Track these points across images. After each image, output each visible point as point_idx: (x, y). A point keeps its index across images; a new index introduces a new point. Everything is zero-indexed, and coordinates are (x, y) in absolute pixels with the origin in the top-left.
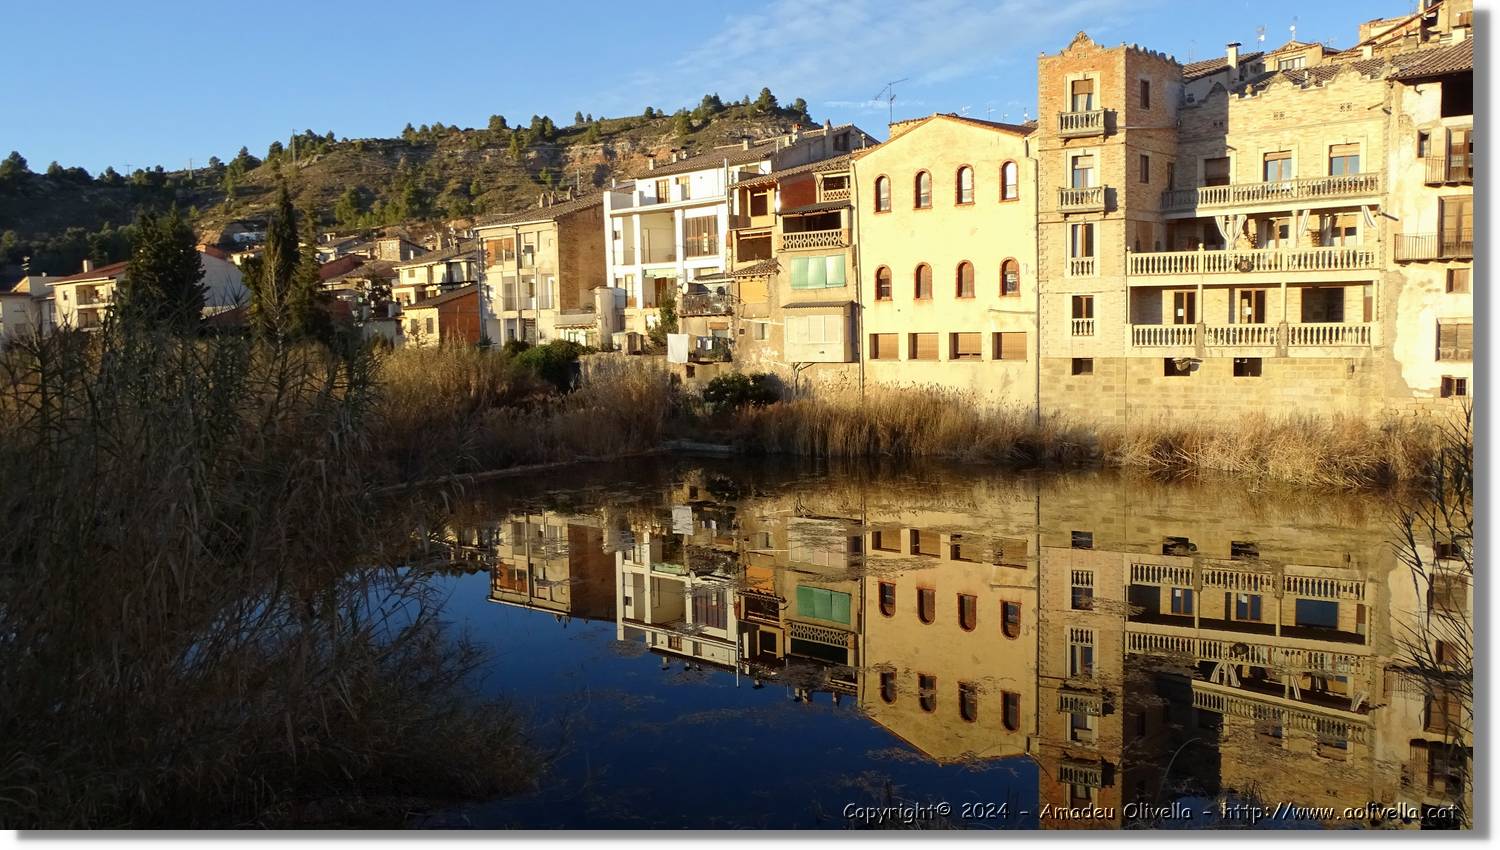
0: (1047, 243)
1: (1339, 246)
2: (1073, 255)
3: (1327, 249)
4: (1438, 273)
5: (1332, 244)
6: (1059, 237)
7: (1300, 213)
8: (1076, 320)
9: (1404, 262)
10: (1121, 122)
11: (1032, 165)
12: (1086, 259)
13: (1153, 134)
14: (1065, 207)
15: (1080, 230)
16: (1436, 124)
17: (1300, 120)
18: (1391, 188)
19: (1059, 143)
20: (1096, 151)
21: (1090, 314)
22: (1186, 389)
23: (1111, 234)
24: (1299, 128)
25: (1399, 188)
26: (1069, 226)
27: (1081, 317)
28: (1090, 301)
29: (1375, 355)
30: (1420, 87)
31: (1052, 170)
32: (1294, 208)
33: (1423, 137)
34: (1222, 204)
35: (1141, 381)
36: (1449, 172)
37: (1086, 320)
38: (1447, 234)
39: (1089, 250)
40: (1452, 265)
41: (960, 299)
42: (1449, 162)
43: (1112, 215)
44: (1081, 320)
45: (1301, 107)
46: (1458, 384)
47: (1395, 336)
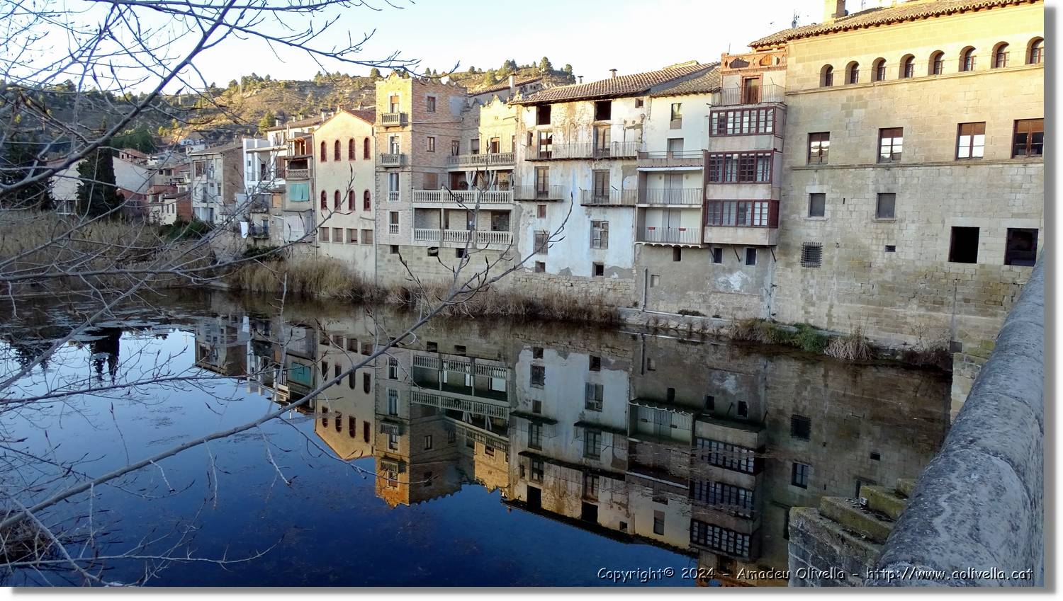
0: (380, 183)
2: (391, 189)
4: (535, 208)
6: (385, 180)
8: (391, 225)
9: (522, 201)
10: (410, 119)
11: (375, 141)
12: (396, 192)
13: (439, 125)
14: (384, 164)
15: (394, 177)
17: (503, 121)
19: (384, 130)
20: (400, 135)
21: (397, 222)
22: (436, 264)
23: (405, 179)
24: (502, 125)
25: (519, 162)
26: (389, 174)
27: (394, 223)
28: (397, 214)
29: (511, 249)
30: (529, 108)
31: (382, 144)
33: (531, 135)
34: (470, 165)
35: (418, 258)
36: (539, 154)
37: (395, 225)
38: (539, 187)
39: (397, 189)
40: (540, 203)
41: (350, 211)
42: (540, 148)
43: (406, 169)
44: (393, 225)
45: (503, 114)
46: (541, 266)
47: (519, 239)
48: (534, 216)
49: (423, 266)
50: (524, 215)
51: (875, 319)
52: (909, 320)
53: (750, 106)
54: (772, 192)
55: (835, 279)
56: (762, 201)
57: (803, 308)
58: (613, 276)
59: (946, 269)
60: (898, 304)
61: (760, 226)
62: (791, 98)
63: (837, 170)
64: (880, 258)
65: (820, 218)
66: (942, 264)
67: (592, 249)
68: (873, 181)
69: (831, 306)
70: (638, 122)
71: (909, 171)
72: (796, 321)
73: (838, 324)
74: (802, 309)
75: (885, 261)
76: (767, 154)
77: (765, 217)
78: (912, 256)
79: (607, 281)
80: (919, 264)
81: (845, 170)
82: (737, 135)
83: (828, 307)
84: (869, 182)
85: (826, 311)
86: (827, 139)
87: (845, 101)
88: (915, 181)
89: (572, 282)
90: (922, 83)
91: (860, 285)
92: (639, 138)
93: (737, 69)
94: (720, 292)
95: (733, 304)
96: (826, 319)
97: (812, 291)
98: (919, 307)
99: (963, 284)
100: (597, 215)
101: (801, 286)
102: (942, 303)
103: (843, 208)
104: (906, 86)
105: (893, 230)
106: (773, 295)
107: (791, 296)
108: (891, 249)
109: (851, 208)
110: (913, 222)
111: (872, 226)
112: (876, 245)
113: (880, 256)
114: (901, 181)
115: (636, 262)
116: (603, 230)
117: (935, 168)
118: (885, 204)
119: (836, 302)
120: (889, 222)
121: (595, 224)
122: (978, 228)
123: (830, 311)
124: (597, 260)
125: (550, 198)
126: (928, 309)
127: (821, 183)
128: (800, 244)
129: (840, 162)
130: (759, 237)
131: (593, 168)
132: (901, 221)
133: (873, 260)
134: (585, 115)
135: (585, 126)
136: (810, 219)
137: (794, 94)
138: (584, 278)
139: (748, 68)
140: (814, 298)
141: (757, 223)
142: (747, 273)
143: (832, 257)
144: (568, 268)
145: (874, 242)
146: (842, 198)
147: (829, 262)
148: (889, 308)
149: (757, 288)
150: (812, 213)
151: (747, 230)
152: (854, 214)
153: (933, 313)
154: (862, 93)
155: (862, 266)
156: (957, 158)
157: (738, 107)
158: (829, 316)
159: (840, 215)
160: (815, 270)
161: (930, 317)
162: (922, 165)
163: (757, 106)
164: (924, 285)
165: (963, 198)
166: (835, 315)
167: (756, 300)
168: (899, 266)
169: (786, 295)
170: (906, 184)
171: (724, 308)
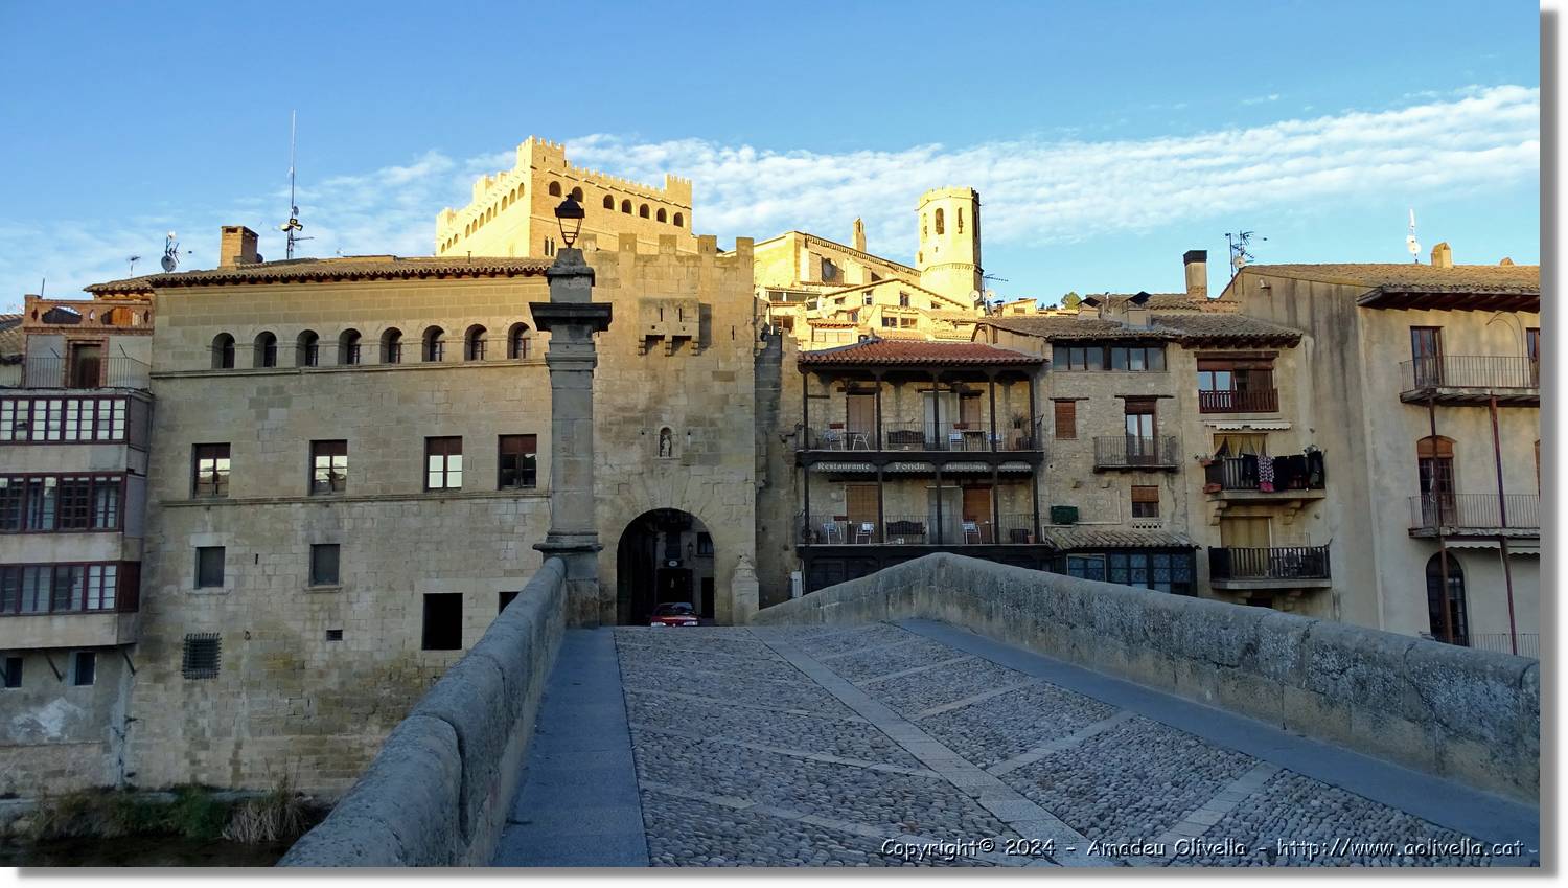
51: (313, 759)
52: (368, 752)
53: (80, 392)
54: (125, 547)
55: (244, 696)
56: (103, 564)
57: (188, 755)
59: (419, 662)
60: (350, 727)
61: (101, 610)
62: (160, 383)
63: (243, 507)
64: (319, 653)
65: (216, 590)
66: (413, 655)
68: (303, 524)
69: (239, 745)
71: (358, 508)
72: (174, 782)
73: (250, 775)
74: (186, 758)
75: (327, 657)
76: (114, 479)
77: (110, 593)
78: (367, 647)
80: (378, 656)
81: (258, 507)
82: (54, 443)
83: (233, 747)
84: (297, 526)
85: (230, 756)
86: (226, 455)
87: (255, 395)
88: (368, 524)
90: (372, 374)
91: (287, 701)
93: (57, 326)
94: (16, 745)
95: (44, 765)
96: (230, 769)
97: (203, 722)
98: (383, 728)
101: (183, 714)
103: (257, 571)
104: (349, 377)
105: (337, 604)
106: (130, 738)
107: (165, 734)
108: (335, 635)
109: (269, 570)
110: (368, 589)
111: (305, 599)
112: (311, 630)
113: (319, 649)
114: (347, 524)
117: (396, 503)
118: (324, 563)
120: (331, 591)
122: (461, 595)
123: (236, 754)
127: (217, 529)
128: (179, 639)
129: (249, 494)
130: (98, 631)
132: (350, 589)
133: (307, 657)
136: (197, 592)
137: (168, 377)
139: (78, 326)
140: (208, 734)
141: (94, 604)
142: (75, 701)
143: (239, 658)
145: (309, 625)
146: (254, 553)
147: (234, 666)
148: (336, 737)
149: (98, 728)
150: (202, 581)
151: (73, 620)
152: (274, 580)
154: (282, 383)
155: (289, 668)
156: (427, 488)
157: (56, 393)
158: (235, 763)
159: (250, 583)
160: (209, 683)
162: (377, 499)
163: (94, 392)
164: (388, 691)
165: (437, 550)
166: (245, 761)
167: (94, 751)
168: (349, 665)
169: (155, 735)
170: (354, 528)
171: (25, 776)
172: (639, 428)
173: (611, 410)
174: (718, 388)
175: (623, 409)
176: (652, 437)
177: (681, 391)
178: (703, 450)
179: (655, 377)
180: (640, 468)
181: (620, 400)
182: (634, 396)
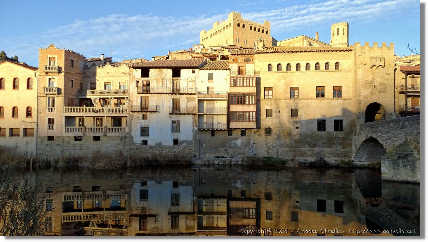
0: (40, 102)
1: (121, 107)
2: (49, 106)
3: (119, 108)
4: (141, 115)
5: (120, 107)
6: (44, 101)
7: (111, 98)
8: (49, 125)
9: (133, 112)
10: (63, 70)
11: (37, 79)
12: (52, 108)
13: (75, 74)
14: (45, 92)
15: (51, 99)
16: (140, 79)
17: (113, 75)
18: (131, 94)
19: (45, 74)
20: (56, 77)
21: (53, 123)
22: (81, 144)
23: (59, 101)
24: (113, 77)
25: (132, 94)
26: (47, 98)
27: (51, 124)
28: (53, 119)
29: (127, 135)
30: (137, 70)
31: (42, 81)
32: (110, 97)
33: (138, 82)
34: (93, 95)
35: (68, 143)
36: (143, 90)
37: (52, 125)
38: (143, 105)
39: (53, 105)
40: (143, 113)
41: (13, 118)
42: (143, 88)
43: (60, 95)
44: (50, 125)
45: (113, 72)
46: (145, 142)
47: (132, 130)
48: (141, 119)
49: (71, 146)
50: (135, 119)
51: (293, 153)
52: (306, 152)
55: (278, 140)
56: (252, 112)
57: (267, 151)
58: (183, 144)
59: (316, 133)
60: (301, 147)
63: (276, 101)
64: (294, 131)
65: (271, 118)
67: (172, 133)
68: (290, 105)
69: (278, 149)
70: (193, 79)
71: (302, 101)
72: (264, 156)
73: (280, 155)
75: (296, 132)
76: (253, 94)
77: (254, 117)
78: (305, 130)
79: (181, 147)
80: (307, 132)
81: (280, 100)
82: (241, 86)
83: (276, 150)
84: (288, 105)
86: (271, 90)
87: (278, 77)
88: (304, 105)
89: (163, 148)
91: (287, 141)
92: (194, 86)
93: (236, 62)
94: (233, 148)
95: (238, 152)
96: (276, 154)
97: (269, 145)
98: (309, 147)
99: (322, 138)
100: (175, 118)
101: (265, 143)
102: (316, 145)
103: (280, 114)
104: (299, 73)
105: (298, 121)
106: (254, 147)
107: (261, 147)
108: (297, 128)
109: (283, 114)
110: (304, 118)
111: (290, 120)
112: (292, 127)
114: (299, 105)
115: (195, 138)
116: (177, 124)
117: (310, 100)
118: (294, 113)
119: (279, 148)
120: (296, 119)
121: (173, 122)
123: (277, 151)
124: (175, 137)
125: (149, 110)
126: (311, 148)
127: (270, 105)
128: (264, 128)
130: (252, 125)
131: (172, 97)
132: (300, 118)
133: (292, 132)
134: (168, 75)
135: (168, 79)
136: (267, 118)
138: (169, 147)
140: (271, 147)
141: (251, 120)
142: (243, 139)
143: (277, 132)
144: (160, 142)
146: (279, 110)
147: (275, 133)
148: (298, 148)
149: (247, 145)
150: (267, 116)
151: (247, 123)
152: (284, 116)
153: (313, 149)
154: (283, 74)
155: (288, 134)
158: (277, 153)
159: (278, 116)
160: (270, 137)
161: (313, 150)
162: (306, 99)
163: (249, 76)
164: (310, 139)
165: (320, 110)
166: (279, 153)
167: (247, 150)
168: (301, 134)
169: (259, 147)
170: (301, 105)
171: (234, 154)
172: (370, 85)
173: (364, 81)
174: (386, 76)
175: (366, 81)
176: (372, 87)
177: (379, 77)
178: (383, 90)
179: (373, 74)
180: (370, 94)
181: (366, 79)
182: (369, 78)
